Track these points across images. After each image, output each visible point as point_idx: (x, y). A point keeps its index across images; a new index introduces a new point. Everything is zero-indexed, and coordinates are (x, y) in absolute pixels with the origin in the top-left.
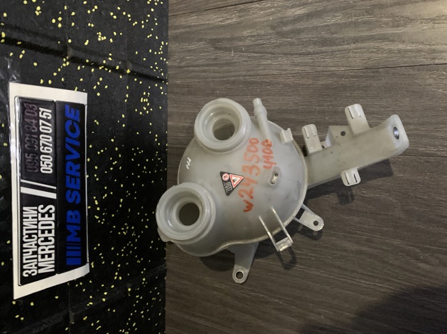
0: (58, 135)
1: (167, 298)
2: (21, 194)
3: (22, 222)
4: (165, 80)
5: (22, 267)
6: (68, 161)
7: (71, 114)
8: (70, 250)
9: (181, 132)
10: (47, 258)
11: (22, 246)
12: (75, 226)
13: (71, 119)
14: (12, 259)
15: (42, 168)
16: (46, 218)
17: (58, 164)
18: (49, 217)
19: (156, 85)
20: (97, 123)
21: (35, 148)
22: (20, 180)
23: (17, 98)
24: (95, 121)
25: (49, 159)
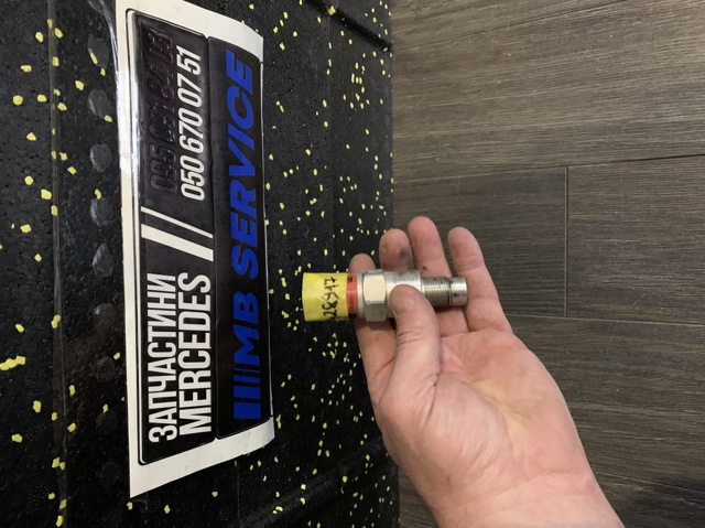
0: (214, 115)
1: (402, 498)
2: (143, 241)
3: (144, 309)
4: (389, 46)
5: (145, 418)
6: (234, 178)
7: (237, 73)
8: (240, 384)
9: (425, 151)
10: (195, 401)
11: (145, 368)
12: (250, 330)
13: (238, 85)
14: (126, 399)
15: (184, 187)
16: (194, 305)
17: (214, 181)
18: (199, 302)
19: (375, 54)
20: (281, 108)
21: (169, 136)
22: (139, 208)
23: (130, 13)
24: (278, 103)
25: (198, 166)
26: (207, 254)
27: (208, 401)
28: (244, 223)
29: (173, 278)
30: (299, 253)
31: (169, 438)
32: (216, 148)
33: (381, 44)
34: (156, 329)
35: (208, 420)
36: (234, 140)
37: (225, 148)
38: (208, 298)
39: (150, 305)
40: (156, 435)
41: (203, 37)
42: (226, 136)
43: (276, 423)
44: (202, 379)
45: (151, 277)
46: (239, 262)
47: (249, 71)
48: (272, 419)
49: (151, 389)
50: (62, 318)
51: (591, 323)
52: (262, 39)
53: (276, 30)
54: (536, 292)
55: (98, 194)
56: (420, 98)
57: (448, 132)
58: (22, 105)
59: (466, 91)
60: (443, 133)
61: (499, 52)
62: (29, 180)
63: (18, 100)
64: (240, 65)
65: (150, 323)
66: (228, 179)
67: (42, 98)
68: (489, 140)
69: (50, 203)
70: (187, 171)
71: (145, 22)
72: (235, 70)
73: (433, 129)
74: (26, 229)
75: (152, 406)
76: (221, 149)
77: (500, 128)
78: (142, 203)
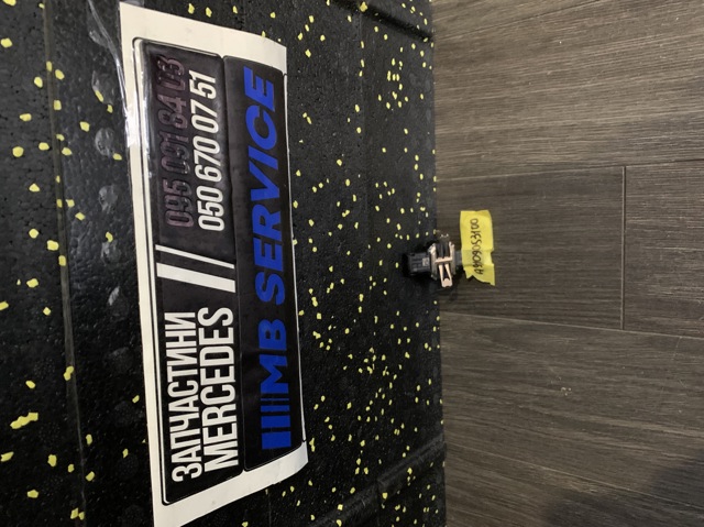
0: (232, 140)
1: (448, 505)
2: (162, 285)
3: (163, 349)
4: (430, 36)
5: (168, 459)
6: (256, 203)
7: (256, 92)
8: (269, 414)
9: (469, 147)
10: (221, 436)
11: (165, 408)
12: (277, 357)
13: (258, 104)
14: (147, 441)
15: (201, 219)
16: (216, 339)
17: (234, 209)
18: (221, 336)
19: (413, 46)
20: (309, 119)
21: (184, 168)
22: (154, 247)
23: (138, 42)
24: (305, 115)
25: (216, 196)
26: (228, 285)
27: (234, 435)
28: (268, 247)
29: (192, 315)
30: (331, 269)
31: (194, 476)
32: (235, 174)
33: (420, 35)
34: (175, 368)
35: (235, 453)
36: (255, 162)
37: (246, 173)
38: (231, 331)
39: (168, 345)
40: (179, 474)
41: (218, 57)
42: (247, 159)
43: (309, 447)
44: (226, 414)
45: (168, 316)
46: (264, 289)
47: (271, 87)
48: (304, 445)
49: (172, 429)
50: (75, 369)
51: (651, 338)
52: (284, 49)
53: (300, 37)
54: (589, 302)
55: (109, 236)
56: (464, 90)
57: (495, 128)
58: (23, 156)
59: (514, 83)
60: (489, 128)
61: (550, 39)
62: (34, 233)
63: (18, 152)
64: (260, 82)
65: (169, 363)
66: (250, 205)
67: (44, 146)
68: (537, 136)
69: (56, 254)
70: (204, 203)
71: (154, 49)
72: (255, 88)
73: (478, 124)
74: (33, 283)
75: (174, 446)
76: (241, 174)
77: (550, 124)
78: (156, 241)
